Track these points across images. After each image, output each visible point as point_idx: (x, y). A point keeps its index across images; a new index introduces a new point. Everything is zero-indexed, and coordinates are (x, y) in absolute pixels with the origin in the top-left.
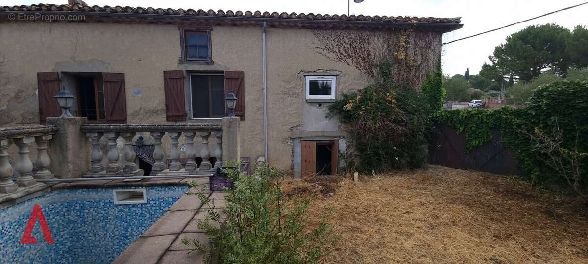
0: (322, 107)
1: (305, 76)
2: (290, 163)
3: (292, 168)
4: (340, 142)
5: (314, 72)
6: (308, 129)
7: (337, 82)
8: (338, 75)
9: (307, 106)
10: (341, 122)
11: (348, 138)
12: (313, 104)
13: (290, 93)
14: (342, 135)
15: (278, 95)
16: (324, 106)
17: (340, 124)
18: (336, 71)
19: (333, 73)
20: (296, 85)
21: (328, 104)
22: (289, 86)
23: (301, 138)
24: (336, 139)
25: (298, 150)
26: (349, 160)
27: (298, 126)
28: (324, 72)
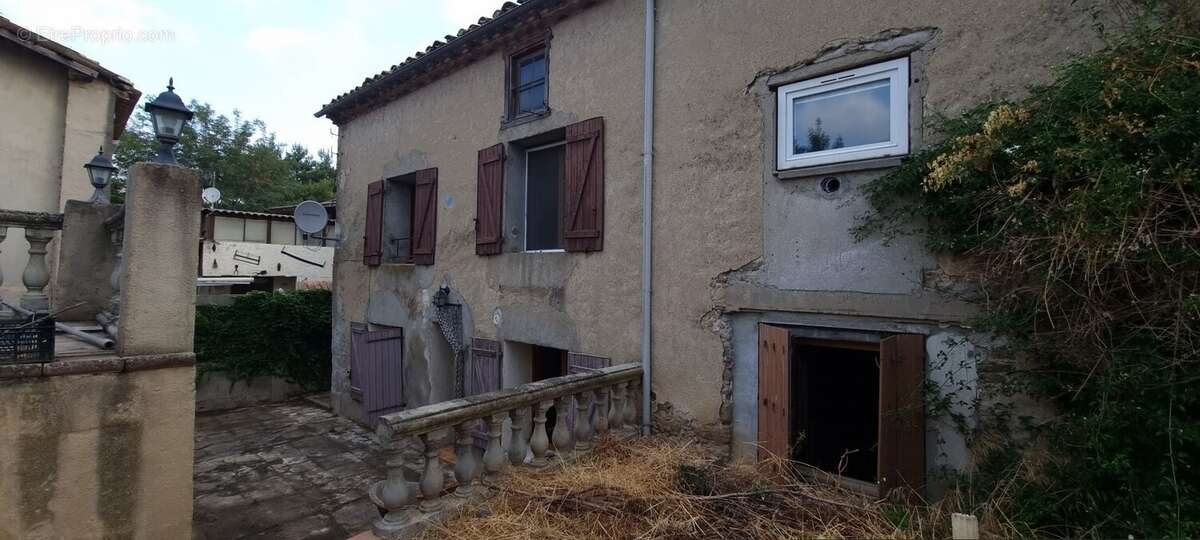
0: (841, 190)
1: (774, 89)
2: (717, 400)
3: (725, 418)
4: (935, 345)
5: (810, 63)
6: (783, 282)
7: (913, 77)
8: (917, 48)
9: (779, 195)
10: (936, 251)
11: (979, 327)
12: (801, 184)
13: (721, 156)
14: (945, 312)
15: (685, 167)
16: (848, 190)
17: (929, 262)
18: (906, 31)
19: (889, 46)
20: (742, 125)
21: (867, 179)
22: (718, 134)
23: (760, 313)
24: (911, 329)
25: (749, 356)
26: (991, 444)
27: (745, 268)
28: (847, 53)
